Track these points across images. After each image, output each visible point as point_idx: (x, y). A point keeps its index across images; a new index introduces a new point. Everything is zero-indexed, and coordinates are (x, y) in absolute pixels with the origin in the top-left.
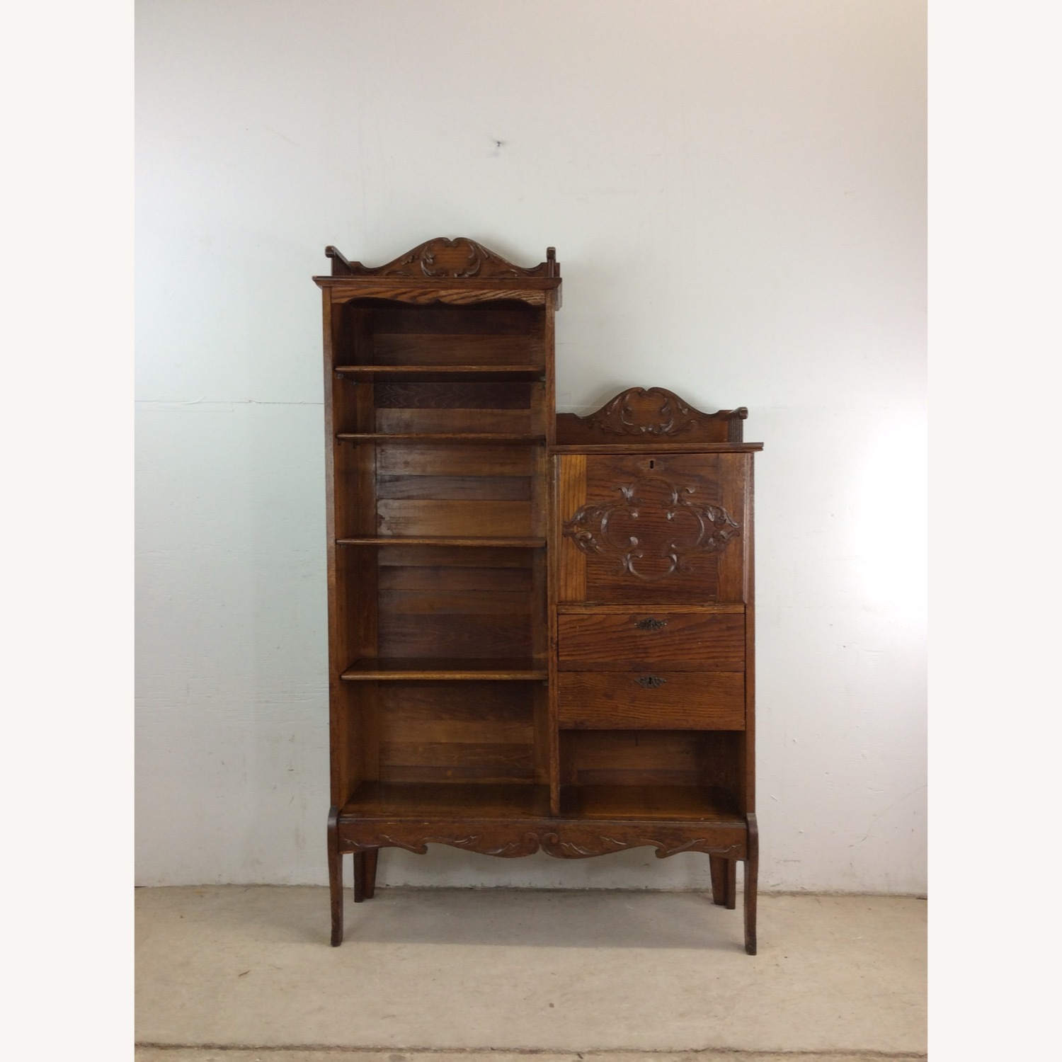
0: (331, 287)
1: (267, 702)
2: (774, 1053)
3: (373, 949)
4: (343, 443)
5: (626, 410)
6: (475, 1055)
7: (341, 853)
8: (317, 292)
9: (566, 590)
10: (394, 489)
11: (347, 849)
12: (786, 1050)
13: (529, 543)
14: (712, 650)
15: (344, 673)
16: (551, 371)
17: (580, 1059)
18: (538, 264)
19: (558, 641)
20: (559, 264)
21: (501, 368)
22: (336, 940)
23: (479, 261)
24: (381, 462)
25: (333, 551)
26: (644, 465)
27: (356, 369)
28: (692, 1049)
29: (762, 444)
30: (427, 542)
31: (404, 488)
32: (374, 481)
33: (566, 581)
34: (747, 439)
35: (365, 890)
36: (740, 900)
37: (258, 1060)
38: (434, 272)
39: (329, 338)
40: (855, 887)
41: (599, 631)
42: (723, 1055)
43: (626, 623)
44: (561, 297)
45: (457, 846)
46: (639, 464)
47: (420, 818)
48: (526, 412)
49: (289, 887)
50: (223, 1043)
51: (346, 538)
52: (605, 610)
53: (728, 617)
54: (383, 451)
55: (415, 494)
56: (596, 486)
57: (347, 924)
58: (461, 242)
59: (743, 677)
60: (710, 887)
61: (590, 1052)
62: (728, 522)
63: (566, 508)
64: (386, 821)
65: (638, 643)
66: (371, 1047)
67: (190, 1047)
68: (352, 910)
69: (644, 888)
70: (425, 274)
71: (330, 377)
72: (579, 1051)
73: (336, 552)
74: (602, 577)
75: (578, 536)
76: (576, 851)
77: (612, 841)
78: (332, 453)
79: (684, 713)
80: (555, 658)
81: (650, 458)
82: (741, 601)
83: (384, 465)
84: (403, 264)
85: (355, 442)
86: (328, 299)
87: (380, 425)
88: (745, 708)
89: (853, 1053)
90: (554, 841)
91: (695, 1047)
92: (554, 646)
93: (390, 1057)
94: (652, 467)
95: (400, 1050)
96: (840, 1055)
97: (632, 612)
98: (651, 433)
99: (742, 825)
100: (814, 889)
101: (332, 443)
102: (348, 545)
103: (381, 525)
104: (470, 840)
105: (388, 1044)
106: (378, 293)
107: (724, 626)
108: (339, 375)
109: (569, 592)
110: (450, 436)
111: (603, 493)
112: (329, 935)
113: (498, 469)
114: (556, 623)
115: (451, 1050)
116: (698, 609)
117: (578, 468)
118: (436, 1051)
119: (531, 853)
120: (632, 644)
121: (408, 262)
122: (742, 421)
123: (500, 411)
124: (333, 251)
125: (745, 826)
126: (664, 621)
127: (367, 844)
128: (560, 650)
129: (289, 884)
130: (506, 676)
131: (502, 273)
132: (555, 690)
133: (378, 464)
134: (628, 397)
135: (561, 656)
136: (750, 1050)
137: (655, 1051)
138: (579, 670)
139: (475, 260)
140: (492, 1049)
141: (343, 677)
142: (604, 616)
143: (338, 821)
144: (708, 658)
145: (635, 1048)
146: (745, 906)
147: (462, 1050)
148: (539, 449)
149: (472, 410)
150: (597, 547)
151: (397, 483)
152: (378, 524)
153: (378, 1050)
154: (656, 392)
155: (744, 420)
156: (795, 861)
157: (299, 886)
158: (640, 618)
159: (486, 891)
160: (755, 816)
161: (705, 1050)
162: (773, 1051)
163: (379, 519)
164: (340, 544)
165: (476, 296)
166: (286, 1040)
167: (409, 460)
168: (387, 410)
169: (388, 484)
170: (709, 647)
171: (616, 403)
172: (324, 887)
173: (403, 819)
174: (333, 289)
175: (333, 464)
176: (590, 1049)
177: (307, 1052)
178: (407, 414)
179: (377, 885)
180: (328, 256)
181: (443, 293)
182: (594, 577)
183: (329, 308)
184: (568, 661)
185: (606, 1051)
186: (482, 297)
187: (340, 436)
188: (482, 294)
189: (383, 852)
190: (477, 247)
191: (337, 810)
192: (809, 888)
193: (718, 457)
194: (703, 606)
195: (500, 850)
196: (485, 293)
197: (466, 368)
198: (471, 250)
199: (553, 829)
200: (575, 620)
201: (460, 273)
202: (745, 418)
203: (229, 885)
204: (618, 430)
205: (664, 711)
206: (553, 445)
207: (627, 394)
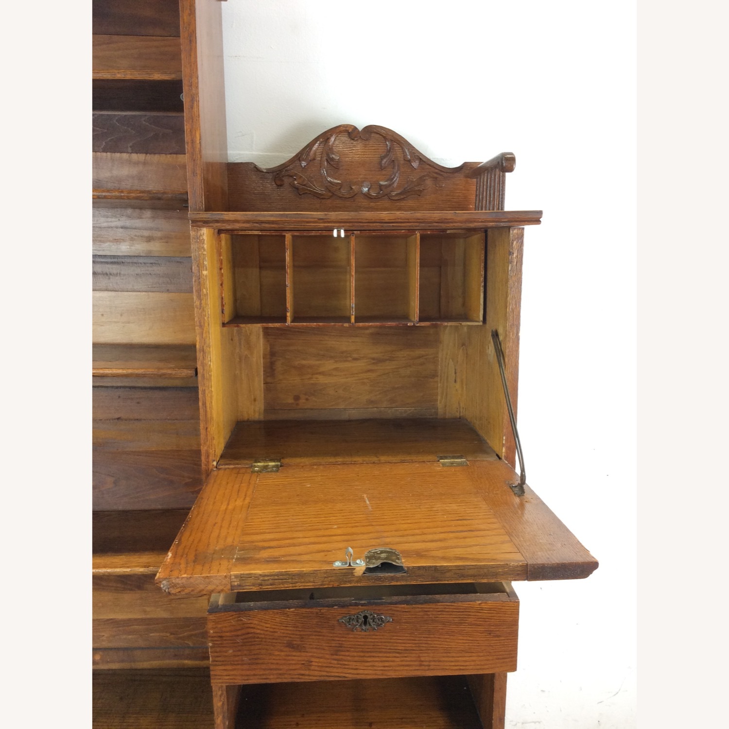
5: (330, 160)
29: (540, 213)
34: (510, 205)
79: (421, 665)
98: (367, 196)
122: (504, 176)
134: (333, 139)
154: (372, 131)
155: (507, 174)
171: (315, 148)
204: (319, 189)
205: (386, 664)
206: (200, 210)
207: (331, 135)
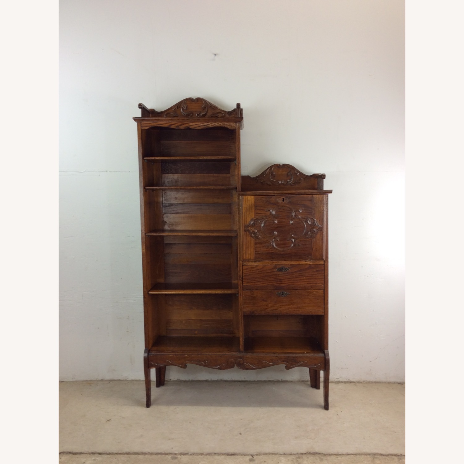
0: (141, 122)
1: (117, 302)
2: (335, 454)
3: (164, 409)
4: (148, 191)
5: (272, 174)
6: (208, 456)
7: (150, 368)
8: (135, 124)
9: (246, 255)
10: (170, 210)
11: (152, 366)
12: (341, 453)
13: (230, 234)
14: (310, 280)
15: (150, 291)
16: (238, 158)
17: (252, 458)
18: (232, 109)
19: (242, 277)
20: (242, 109)
21: (216, 158)
22: (148, 405)
23: (207, 108)
24: (165, 197)
25: (144, 238)
26: (280, 200)
27: (153, 158)
28: (300, 453)
29: (332, 190)
30: (185, 234)
31: (175, 209)
32: (162, 206)
33: (246, 250)
35: (160, 382)
36: (322, 385)
37: (115, 459)
38: (187, 113)
39: (141, 145)
40: (372, 379)
41: (261, 272)
42: (314, 455)
43: (272, 269)
44: (243, 124)
45: (199, 365)
46: (277, 200)
47: (183, 353)
48: (228, 175)
49: (128, 381)
50: (100, 452)
51: (149, 232)
52: (263, 263)
53: (317, 266)
54: (165, 193)
55: (180, 212)
56: (259, 210)
57: (153, 398)
58: (199, 100)
59: (323, 292)
60: (309, 379)
61: (257, 455)
62: (317, 225)
63: (246, 219)
64: (169, 355)
65: (278, 277)
66: (163, 453)
67: (86, 453)
68: (155, 391)
69: (281, 380)
70: (183, 114)
71: (141, 162)
72: (252, 454)
73: (145, 239)
74: (262, 249)
75: (251, 231)
76: (251, 366)
77: (266, 362)
78: (143, 195)
79: (298, 307)
80: (241, 284)
81: (283, 197)
82: (322, 259)
83: (166, 199)
84: (173, 109)
85: (153, 190)
86: (140, 127)
87: (164, 181)
88: (324, 305)
89: (369, 454)
90: (242, 362)
91: (302, 452)
92: (241, 279)
93: (171, 457)
94: (283, 201)
95: (176, 454)
96: (364, 455)
97: (275, 264)
98: (283, 184)
99: (322, 355)
100: (354, 380)
101: (143, 191)
102: (151, 236)
103: (165, 225)
104: (205, 363)
105: (170, 452)
106: (162, 124)
107: (315, 270)
108: (145, 161)
109: (247, 255)
110: (195, 187)
111: (261, 213)
112: (145, 403)
113: (216, 201)
114: (241, 269)
115: (197, 454)
116: (304, 263)
117: (251, 202)
118: (191, 455)
119: (231, 368)
120: (275, 278)
121: (175, 109)
122: (323, 180)
123: (217, 175)
124: (141, 106)
125: (324, 356)
126: (289, 268)
127: (161, 364)
128: (243, 281)
129: (128, 379)
130: (220, 292)
131: (218, 113)
132: (242, 298)
133: (163, 199)
134: (273, 169)
135: (244, 283)
136: (325, 453)
137: (285, 454)
138: (252, 289)
139: (204, 108)
140: (215, 454)
141: (149, 293)
142: (263, 266)
143: (148, 355)
144: (308, 284)
145: (276, 453)
146: (324, 388)
147: (202, 454)
148: (234, 192)
149: (204, 174)
150: (260, 236)
151: (172, 207)
152: (164, 225)
153: (166, 454)
154: (285, 166)
156: (346, 368)
157: (132, 380)
158: (278, 267)
159: (213, 382)
160: (328, 351)
161: (306, 453)
162: (335, 453)
163: (164, 223)
164: (147, 235)
165: (205, 125)
166: (126, 450)
167: (177, 197)
168: (167, 175)
169: (168, 207)
170: (308, 279)
171: (268, 171)
172: (143, 381)
173: (176, 353)
174: (142, 123)
175: (143, 200)
176: (257, 453)
177: (136, 455)
178: (176, 176)
179: (166, 379)
180: (140, 108)
181: (191, 124)
182: (258, 249)
183: (140, 131)
184: (247, 285)
185: (263, 454)
186: (207, 126)
187: (146, 188)
188: (208, 125)
189: (168, 367)
190: (206, 102)
191: (148, 350)
192: (352, 380)
193: (312, 196)
194: (306, 261)
195: (218, 367)
196: (209, 124)
197: (201, 158)
198: (203, 103)
199: (241, 358)
200: (250, 268)
201: (199, 113)
202: (324, 178)
203: (102, 380)
204: (268, 183)
205: (289, 306)
206: (240, 191)
207: (273, 167)
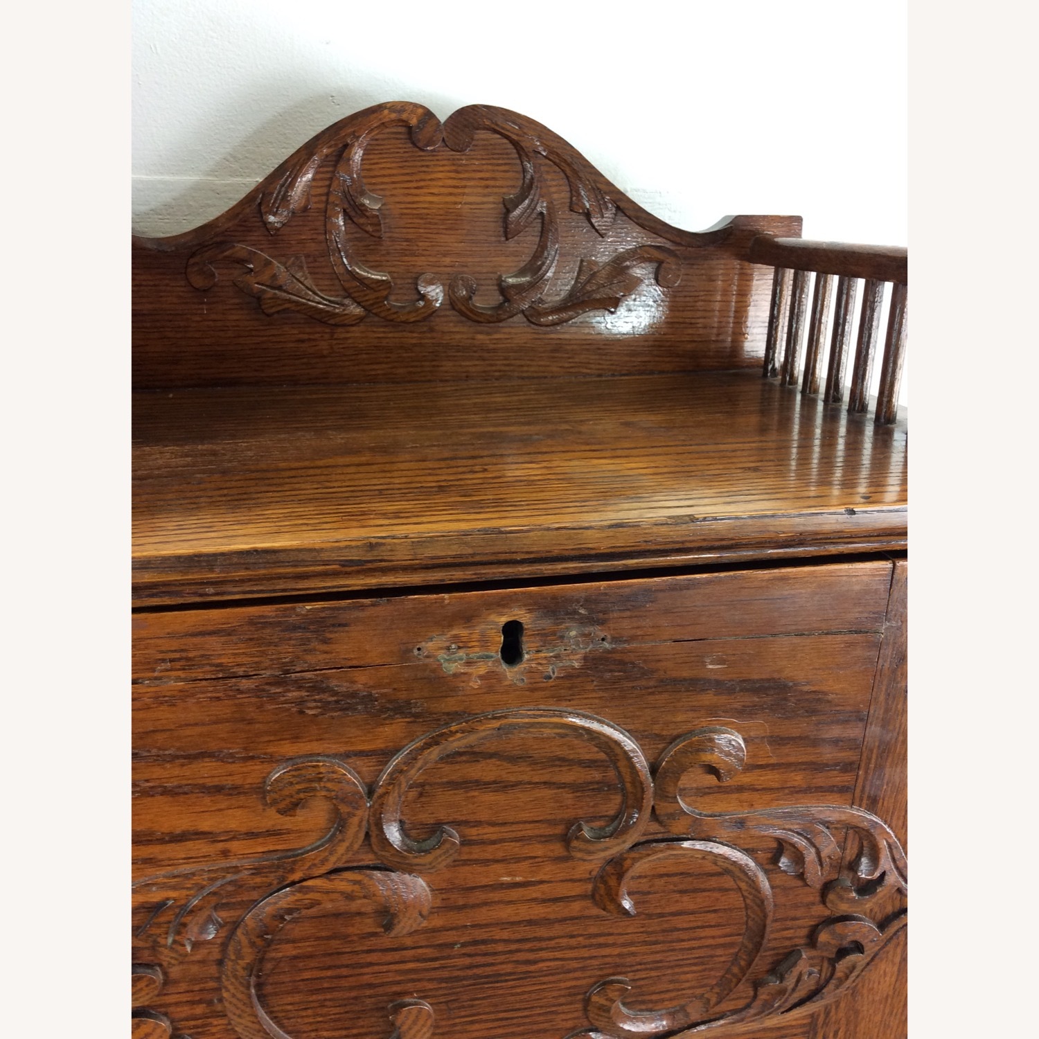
5: (354, 212)
46: (429, 646)
56: (166, 792)
81: (502, 604)
94: (511, 653)
154: (478, 124)
171: (306, 174)
207: (355, 136)
